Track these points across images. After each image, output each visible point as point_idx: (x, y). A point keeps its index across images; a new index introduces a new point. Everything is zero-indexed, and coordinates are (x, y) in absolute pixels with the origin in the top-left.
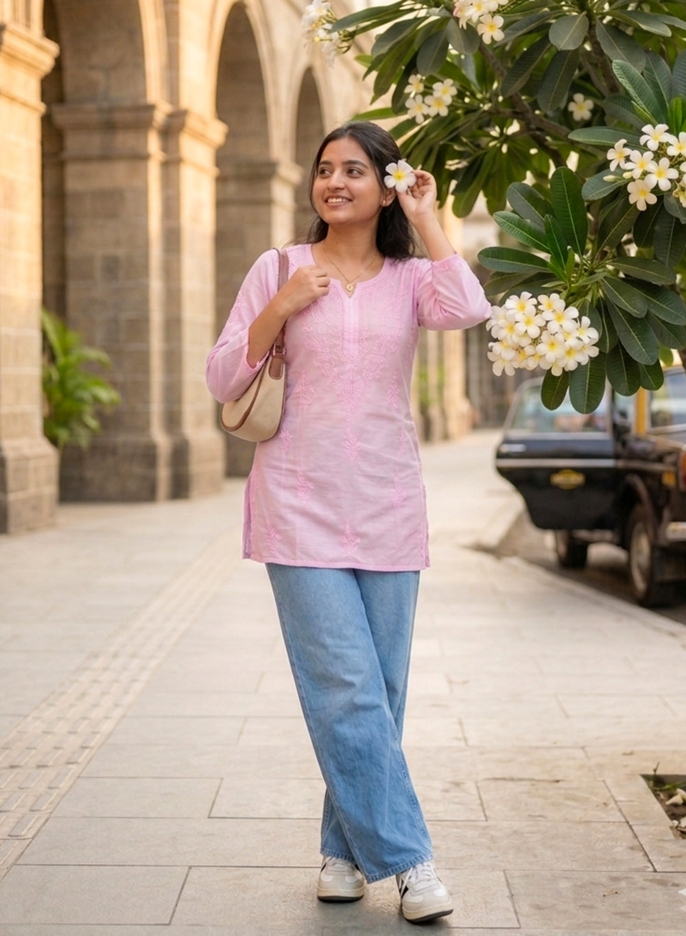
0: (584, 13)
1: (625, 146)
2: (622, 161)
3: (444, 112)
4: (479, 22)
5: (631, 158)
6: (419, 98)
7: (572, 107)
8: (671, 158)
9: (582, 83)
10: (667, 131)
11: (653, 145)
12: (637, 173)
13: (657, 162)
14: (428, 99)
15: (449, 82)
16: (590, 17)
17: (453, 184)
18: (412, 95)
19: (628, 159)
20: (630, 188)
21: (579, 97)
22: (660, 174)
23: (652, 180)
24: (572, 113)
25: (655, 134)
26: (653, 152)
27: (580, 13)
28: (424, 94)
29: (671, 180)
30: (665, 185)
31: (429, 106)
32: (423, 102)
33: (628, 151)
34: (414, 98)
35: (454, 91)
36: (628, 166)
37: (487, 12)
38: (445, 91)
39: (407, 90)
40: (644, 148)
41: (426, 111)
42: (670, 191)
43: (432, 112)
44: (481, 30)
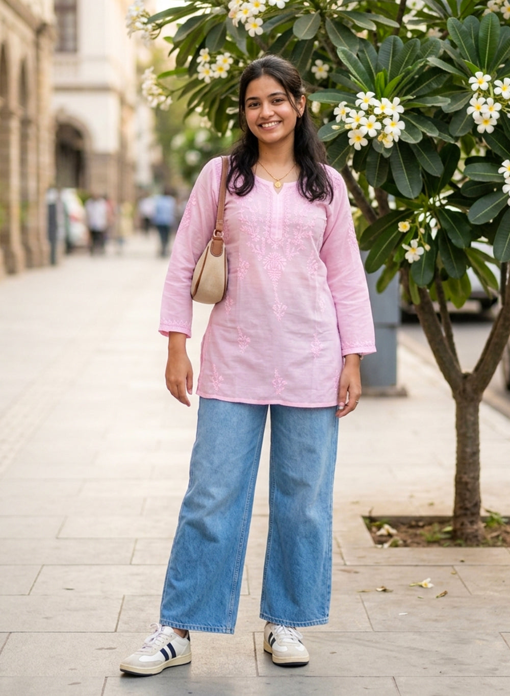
0: (319, 11)
1: (346, 106)
2: (344, 116)
3: (224, 75)
4: (246, 22)
5: (350, 115)
6: (207, 66)
7: (314, 69)
8: (377, 116)
9: (320, 52)
10: (374, 97)
11: (365, 106)
12: (354, 126)
13: (368, 118)
14: (213, 66)
15: (227, 54)
16: (322, 15)
17: (231, 123)
18: (202, 63)
19: (348, 115)
20: (350, 134)
21: (319, 62)
22: (370, 126)
23: (364, 130)
24: (314, 74)
25: (366, 98)
26: (365, 111)
27: (315, 12)
28: (211, 63)
29: (377, 130)
30: (373, 134)
31: (214, 71)
32: (210, 68)
33: (348, 110)
34: (203, 66)
35: (231, 61)
36: (348, 120)
37: (252, 15)
38: (225, 61)
39: (199, 60)
40: (358, 109)
41: (211, 74)
42: (376, 137)
43: (216, 75)
44: (247, 27)
